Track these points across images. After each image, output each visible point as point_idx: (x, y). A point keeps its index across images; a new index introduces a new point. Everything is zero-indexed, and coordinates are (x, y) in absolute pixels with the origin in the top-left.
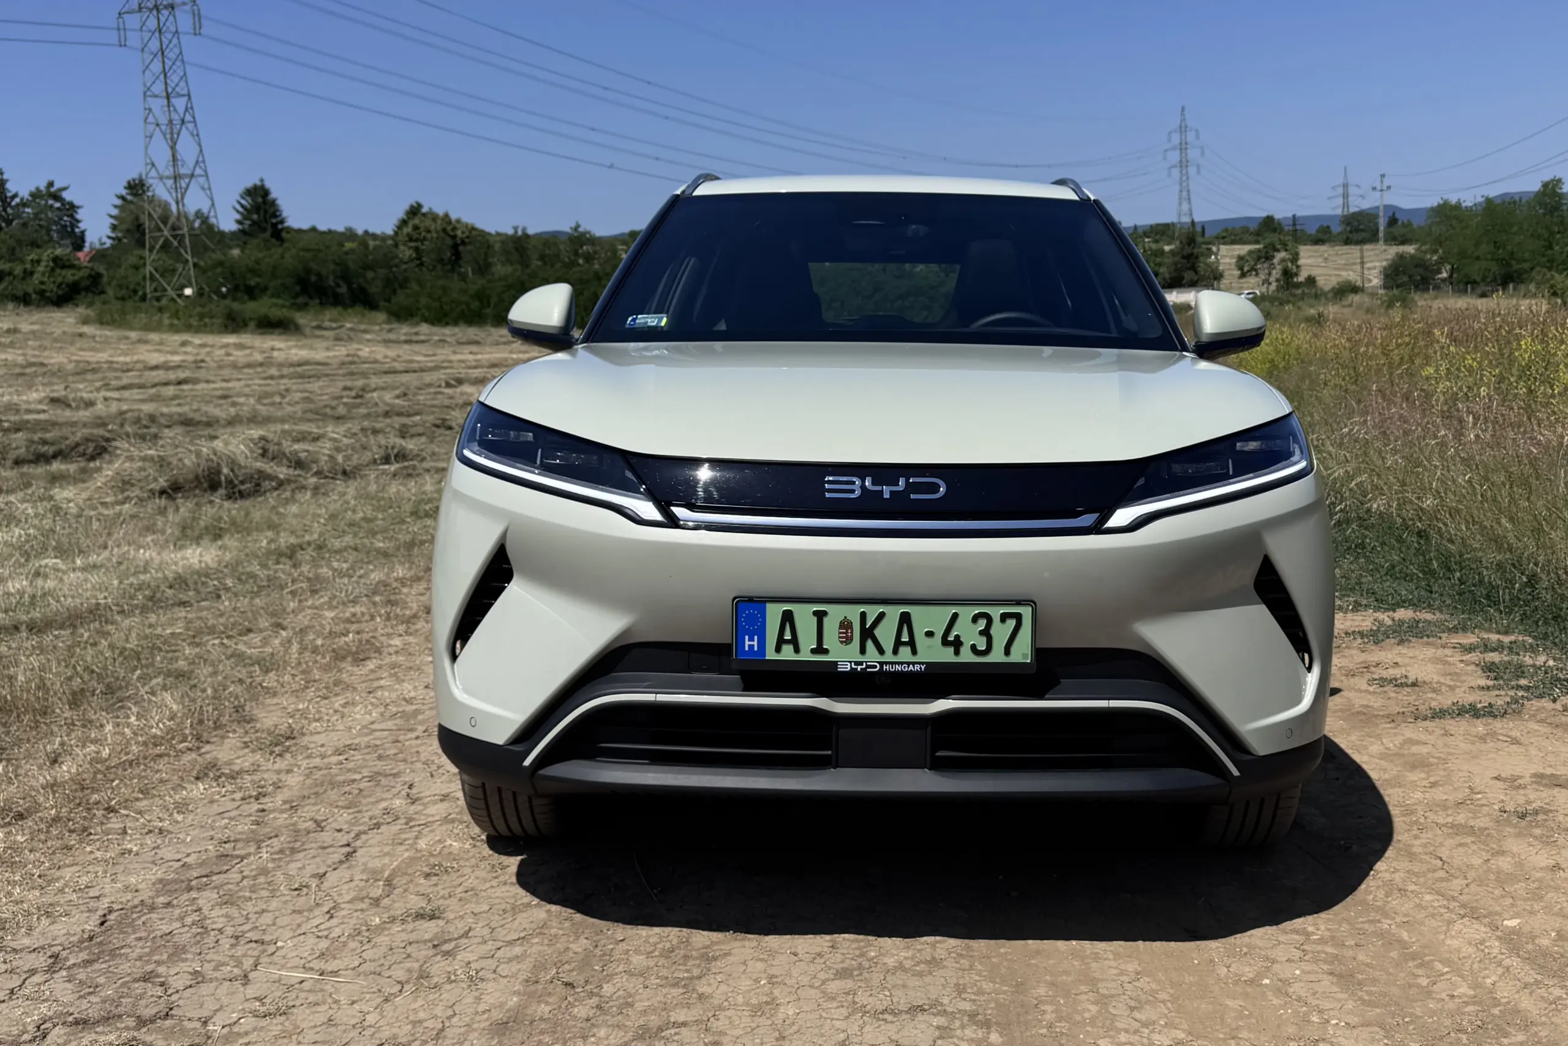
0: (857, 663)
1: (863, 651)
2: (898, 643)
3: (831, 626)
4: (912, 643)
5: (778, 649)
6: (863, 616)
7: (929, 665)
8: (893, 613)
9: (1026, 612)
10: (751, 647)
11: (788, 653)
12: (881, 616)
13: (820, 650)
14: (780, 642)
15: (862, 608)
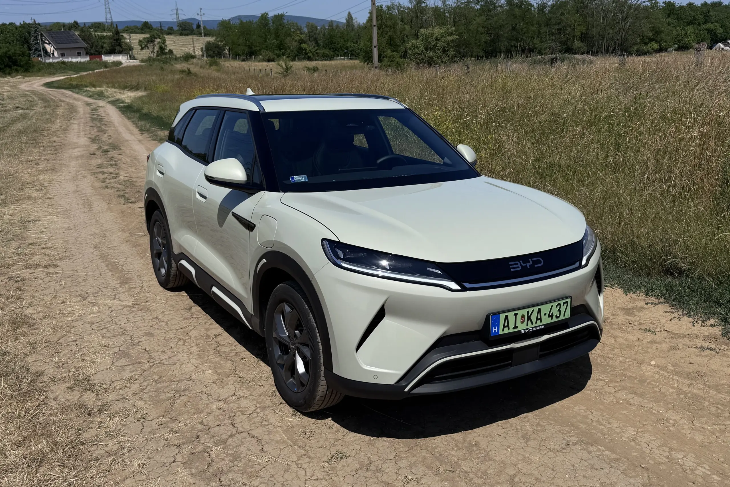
0: (527, 329)
1: (527, 325)
2: (537, 319)
3: (519, 317)
4: (540, 319)
5: (503, 330)
6: (528, 312)
7: (545, 325)
8: (536, 309)
9: (569, 300)
10: (495, 331)
11: (506, 331)
12: (533, 310)
13: (516, 327)
14: (504, 327)
15: (527, 310)
